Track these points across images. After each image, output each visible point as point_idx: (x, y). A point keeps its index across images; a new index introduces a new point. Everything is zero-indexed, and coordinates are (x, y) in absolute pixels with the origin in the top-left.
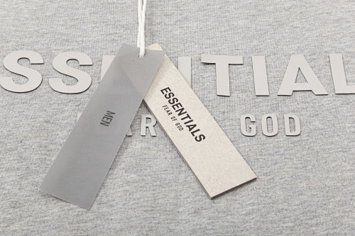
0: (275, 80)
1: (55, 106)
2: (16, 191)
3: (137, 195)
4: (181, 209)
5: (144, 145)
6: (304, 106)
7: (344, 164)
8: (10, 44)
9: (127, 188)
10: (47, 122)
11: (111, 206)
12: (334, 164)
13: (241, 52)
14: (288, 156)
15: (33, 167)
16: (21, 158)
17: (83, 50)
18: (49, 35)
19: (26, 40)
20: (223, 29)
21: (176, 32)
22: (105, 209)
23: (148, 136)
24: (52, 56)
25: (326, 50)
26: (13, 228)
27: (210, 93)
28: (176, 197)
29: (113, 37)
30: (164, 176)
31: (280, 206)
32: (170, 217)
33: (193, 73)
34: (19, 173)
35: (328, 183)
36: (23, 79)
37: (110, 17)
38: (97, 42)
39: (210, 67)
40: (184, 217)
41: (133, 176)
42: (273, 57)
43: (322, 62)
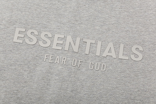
0: (102, 51)
1: (39, 51)
2: (26, 78)
3: (57, 84)
4: (68, 89)
5: (62, 67)
6: (109, 61)
7: (114, 83)
8: (29, 27)
9: (55, 81)
10: (37, 56)
11: (50, 86)
12: (112, 82)
13: (95, 39)
14: (100, 77)
15: (31, 71)
16: (28, 67)
17: (50, 31)
18: (41, 25)
19: (34, 26)
20: (92, 29)
21: (78, 28)
22: (49, 87)
23: (63, 65)
24: (41, 33)
25: (120, 42)
26: (24, 89)
27: (83, 52)
28: (67, 85)
29: (59, 27)
30: (65, 78)
31: (94, 93)
32: (65, 91)
33: (80, 44)
34: (28, 72)
35: (109, 88)
36: (32, 40)
37: (59, 19)
38: (54, 28)
39: (85, 43)
40: (68, 92)
41: (57, 77)
42: (104, 42)
43: (117, 46)
